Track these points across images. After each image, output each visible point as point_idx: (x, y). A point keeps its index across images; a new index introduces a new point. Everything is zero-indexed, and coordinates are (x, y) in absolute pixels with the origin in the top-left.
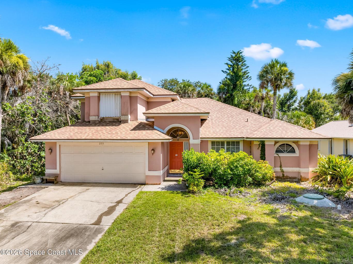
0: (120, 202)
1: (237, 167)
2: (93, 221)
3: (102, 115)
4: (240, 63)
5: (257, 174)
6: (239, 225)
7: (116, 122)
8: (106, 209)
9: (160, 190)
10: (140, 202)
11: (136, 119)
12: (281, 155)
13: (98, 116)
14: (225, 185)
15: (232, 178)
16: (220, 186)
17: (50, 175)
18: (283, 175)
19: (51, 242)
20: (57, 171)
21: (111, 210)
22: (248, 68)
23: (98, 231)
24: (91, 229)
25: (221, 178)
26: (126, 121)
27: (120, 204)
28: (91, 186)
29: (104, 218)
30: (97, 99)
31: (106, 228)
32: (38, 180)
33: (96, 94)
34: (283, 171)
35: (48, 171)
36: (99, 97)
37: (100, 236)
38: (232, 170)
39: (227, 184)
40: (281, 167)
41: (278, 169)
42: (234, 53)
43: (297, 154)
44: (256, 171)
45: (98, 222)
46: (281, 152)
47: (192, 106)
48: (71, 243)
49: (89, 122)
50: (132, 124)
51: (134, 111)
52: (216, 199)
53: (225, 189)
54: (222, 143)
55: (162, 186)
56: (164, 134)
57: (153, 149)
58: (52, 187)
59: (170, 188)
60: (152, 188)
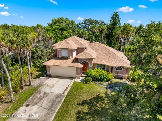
0: (69, 86)
1: (102, 76)
2: (63, 93)
3: (62, 56)
4: (117, 17)
5: (108, 78)
6: (96, 97)
7: (66, 58)
8: (65, 89)
10: (74, 86)
11: (73, 57)
12: (118, 70)
13: (61, 56)
14: (98, 81)
15: (100, 79)
16: (97, 81)
17: (48, 74)
18: (118, 76)
19: (54, 98)
20: (50, 73)
21: (67, 89)
22: (120, 20)
23: (64, 96)
24: (63, 95)
25: (97, 79)
26: (70, 58)
27: (69, 87)
28: (61, 78)
29: (65, 92)
30: (60, 51)
31: (66, 95)
32: (45, 75)
33: (60, 50)
34: (118, 75)
35: (48, 73)
36: (61, 50)
37: (65, 97)
38: (100, 77)
39: (99, 81)
40: (117, 74)
41: (116, 75)
42: (114, 12)
43: (123, 70)
44: (108, 77)
46: (118, 69)
47: (90, 55)
48: (59, 99)
49: (58, 57)
50: (72, 59)
51: (72, 55)
52: (94, 86)
53: (98, 83)
54: (100, 65)
55: (80, 79)
56: (81, 64)
57: (78, 69)
58: (50, 79)
59: (83, 80)
60: (77, 80)
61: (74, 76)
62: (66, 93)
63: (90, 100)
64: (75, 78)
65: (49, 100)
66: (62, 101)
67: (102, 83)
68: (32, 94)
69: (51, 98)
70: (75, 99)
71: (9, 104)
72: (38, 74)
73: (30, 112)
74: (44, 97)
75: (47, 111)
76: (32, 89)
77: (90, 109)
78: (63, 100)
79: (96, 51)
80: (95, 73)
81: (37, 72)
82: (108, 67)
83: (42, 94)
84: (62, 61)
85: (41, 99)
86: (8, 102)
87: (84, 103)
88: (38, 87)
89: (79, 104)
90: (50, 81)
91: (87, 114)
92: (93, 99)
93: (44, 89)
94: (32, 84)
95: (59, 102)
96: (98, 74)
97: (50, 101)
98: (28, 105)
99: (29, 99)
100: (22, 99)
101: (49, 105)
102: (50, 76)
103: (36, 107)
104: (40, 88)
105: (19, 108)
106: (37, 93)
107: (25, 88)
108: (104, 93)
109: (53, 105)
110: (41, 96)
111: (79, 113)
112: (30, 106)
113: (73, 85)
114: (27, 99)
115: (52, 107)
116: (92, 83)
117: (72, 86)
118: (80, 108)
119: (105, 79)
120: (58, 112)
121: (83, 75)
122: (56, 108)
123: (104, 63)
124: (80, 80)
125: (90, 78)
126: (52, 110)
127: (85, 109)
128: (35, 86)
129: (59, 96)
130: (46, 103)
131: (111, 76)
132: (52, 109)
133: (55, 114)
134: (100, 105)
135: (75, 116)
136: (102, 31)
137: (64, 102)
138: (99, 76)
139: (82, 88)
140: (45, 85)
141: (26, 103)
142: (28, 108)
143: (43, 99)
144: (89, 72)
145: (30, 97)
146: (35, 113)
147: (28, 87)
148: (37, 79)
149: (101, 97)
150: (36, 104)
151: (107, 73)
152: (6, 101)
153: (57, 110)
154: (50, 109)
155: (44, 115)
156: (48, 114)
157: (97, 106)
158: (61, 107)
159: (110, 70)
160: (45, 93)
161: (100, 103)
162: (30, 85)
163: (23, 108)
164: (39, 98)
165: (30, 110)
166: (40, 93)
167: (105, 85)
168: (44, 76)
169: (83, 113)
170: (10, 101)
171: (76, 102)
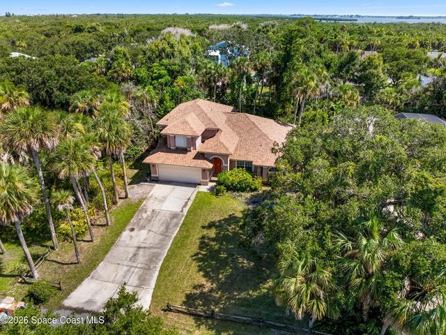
0: (189, 199)
1: (242, 183)
2: (180, 211)
3: (177, 145)
5: (252, 186)
7: (184, 151)
8: (184, 204)
9: (206, 191)
10: (197, 200)
11: (195, 149)
13: (175, 146)
14: (236, 190)
15: (240, 188)
16: (234, 191)
17: (154, 177)
20: (157, 176)
21: (186, 204)
23: (183, 215)
24: (180, 214)
25: (235, 187)
26: (190, 151)
27: (189, 201)
28: (176, 185)
29: (184, 209)
31: (185, 214)
32: (149, 179)
33: (173, 136)
35: (152, 175)
36: (175, 137)
37: (184, 218)
38: (240, 185)
39: (238, 190)
45: (182, 211)
46: (271, 171)
47: (225, 147)
48: (175, 220)
49: (170, 149)
50: (193, 153)
51: (194, 145)
52: (229, 200)
53: (236, 194)
54: (243, 162)
55: (208, 187)
56: (210, 161)
57: (204, 170)
58: (157, 185)
59: (212, 189)
60: (203, 189)
61: (198, 182)
62: (186, 210)
63: (220, 221)
64: (200, 185)
65: (162, 221)
66: (179, 223)
67: (243, 194)
68: (134, 213)
69: (164, 218)
70: (198, 221)
71: (104, 228)
72: (134, 174)
73: (137, 239)
74: (153, 217)
75: (161, 237)
76: (131, 205)
77: (217, 234)
78: (182, 222)
79: (239, 134)
80: (231, 178)
81: (130, 171)
82: (256, 167)
83: (149, 213)
84: (176, 155)
85: (149, 220)
86: (102, 226)
87: (211, 226)
88: (141, 201)
89: (203, 227)
90: (158, 190)
91: (213, 240)
92: (223, 220)
93: (151, 205)
94: (129, 196)
95: (176, 225)
96: (237, 180)
97: (163, 223)
98: (132, 230)
99: (132, 221)
100: (121, 221)
101: (162, 228)
102: (157, 181)
103: (144, 232)
104: (144, 203)
105: (121, 233)
106: (141, 211)
107: (120, 202)
108: (242, 212)
109: (167, 228)
110: (148, 216)
111: (203, 237)
112: (136, 231)
113: (196, 197)
114: (128, 221)
115: (167, 232)
116: (227, 195)
117: (195, 200)
118: (205, 232)
119: (248, 189)
120: (175, 238)
121: (213, 178)
122: (173, 234)
123: (249, 158)
124: (208, 190)
125: (223, 187)
126: (167, 236)
127: (212, 233)
128: (135, 199)
129: (175, 216)
130: (157, 226)
131: (258, 182)
132: (166, 234)
133: (172, 240)
134: (232, 229)
135: (198, 241)
136: (261, 69)
137: (183, 224)
138: (238, 183)
139: (210, 203)
140: (151, 196)
141: (129, 227)
142: (133, 233)
143: (153, 220)
144: (222, 177)
145: (132, 217)
146: (145, 240)
147: (123, 200)
148: (136, 186)
149: (236, 217)
150: (143, 227)
151: (253, 177)
152: (98, 223)
153: (173, 236)
154: (165, 234)
155: (157, 241)
156: (163, 240)
157: (228, 231)
158: (179, 231)
159: (259, 170)
160: (153, 211)
161: (233, 226)
162: (126, 197)
163: (126, 234)
164: (146, 219)
165: (138, 236)
166: (146, 212)
167: (246, 199)
168: (146, 181)
169: (209, 239)
170: (105, 223)
171: (200, 225)
